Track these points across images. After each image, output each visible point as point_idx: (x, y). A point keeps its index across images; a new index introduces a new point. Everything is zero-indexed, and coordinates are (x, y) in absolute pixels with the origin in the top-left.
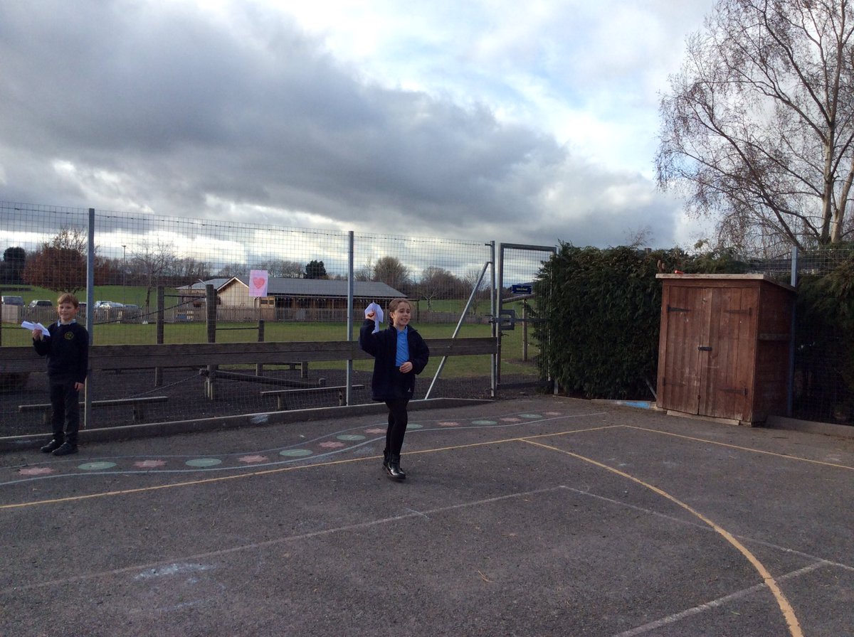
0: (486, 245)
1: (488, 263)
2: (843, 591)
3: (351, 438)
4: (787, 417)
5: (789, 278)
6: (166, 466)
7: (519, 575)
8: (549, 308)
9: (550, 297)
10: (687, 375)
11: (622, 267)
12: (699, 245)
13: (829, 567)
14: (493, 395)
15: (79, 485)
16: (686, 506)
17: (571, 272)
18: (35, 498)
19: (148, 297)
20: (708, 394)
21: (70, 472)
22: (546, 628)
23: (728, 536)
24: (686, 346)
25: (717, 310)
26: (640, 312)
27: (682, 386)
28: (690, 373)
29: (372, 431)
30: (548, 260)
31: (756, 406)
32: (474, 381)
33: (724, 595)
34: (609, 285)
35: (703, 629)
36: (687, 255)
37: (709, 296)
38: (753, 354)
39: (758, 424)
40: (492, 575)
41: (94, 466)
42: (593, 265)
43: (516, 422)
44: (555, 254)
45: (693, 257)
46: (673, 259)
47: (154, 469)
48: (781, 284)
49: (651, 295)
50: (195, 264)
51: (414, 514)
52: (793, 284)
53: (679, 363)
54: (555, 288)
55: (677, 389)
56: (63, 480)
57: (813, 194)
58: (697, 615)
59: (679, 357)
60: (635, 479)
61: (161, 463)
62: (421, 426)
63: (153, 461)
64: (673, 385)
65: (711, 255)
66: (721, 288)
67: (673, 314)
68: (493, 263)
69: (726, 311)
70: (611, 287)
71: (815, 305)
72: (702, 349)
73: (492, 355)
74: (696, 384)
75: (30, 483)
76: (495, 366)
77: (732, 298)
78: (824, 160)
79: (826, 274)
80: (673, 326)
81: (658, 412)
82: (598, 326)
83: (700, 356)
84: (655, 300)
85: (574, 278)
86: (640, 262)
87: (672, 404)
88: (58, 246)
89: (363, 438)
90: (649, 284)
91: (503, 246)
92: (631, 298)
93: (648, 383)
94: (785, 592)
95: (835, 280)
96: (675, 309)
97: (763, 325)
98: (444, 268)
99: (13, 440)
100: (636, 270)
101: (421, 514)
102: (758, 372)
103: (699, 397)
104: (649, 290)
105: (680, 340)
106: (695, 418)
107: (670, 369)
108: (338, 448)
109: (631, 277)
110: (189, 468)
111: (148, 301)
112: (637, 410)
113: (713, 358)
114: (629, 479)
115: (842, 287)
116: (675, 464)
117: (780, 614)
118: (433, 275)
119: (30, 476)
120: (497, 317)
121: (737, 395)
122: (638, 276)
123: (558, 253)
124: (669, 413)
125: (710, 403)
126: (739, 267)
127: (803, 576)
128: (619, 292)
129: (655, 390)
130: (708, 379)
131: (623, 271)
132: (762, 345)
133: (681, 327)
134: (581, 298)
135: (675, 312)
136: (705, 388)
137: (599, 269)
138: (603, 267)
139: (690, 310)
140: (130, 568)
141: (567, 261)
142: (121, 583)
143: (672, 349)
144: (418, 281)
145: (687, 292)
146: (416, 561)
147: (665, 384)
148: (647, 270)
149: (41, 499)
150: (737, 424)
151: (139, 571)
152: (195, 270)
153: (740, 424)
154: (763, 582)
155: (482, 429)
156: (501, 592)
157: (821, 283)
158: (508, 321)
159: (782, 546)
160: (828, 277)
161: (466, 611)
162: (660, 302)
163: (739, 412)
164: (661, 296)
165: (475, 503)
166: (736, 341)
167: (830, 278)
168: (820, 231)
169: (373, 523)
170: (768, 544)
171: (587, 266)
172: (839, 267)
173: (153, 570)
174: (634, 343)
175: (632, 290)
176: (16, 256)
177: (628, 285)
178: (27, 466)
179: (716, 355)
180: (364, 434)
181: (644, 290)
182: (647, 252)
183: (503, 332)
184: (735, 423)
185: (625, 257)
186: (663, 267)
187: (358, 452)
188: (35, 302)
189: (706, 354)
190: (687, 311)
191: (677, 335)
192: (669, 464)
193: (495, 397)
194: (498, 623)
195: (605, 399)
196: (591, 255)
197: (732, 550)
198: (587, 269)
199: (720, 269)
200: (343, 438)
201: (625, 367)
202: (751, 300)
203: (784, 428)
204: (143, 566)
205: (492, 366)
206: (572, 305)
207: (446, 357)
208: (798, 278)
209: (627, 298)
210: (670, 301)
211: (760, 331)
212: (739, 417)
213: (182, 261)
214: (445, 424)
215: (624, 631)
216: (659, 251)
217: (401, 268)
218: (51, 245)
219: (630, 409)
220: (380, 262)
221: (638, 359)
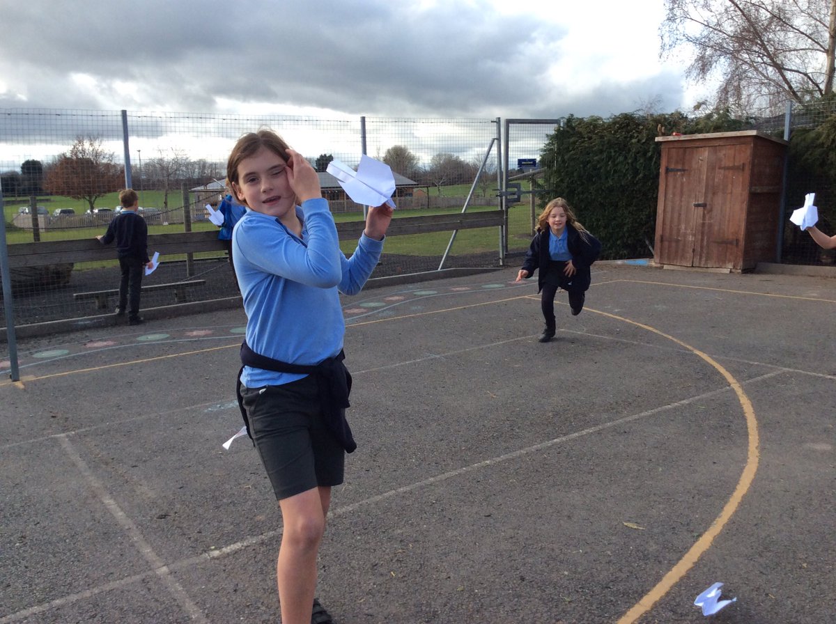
0: (492, 122)
1: (494, 139)
2: (796, 389)
3: (372, 304)
4: (776, 262)
5: (783, 132)
6: (213, 335)
7: (521, 392)
8: (554, 180)
9: (555, 168)
10: (682, 231)
11: (624, 133)
12: (697, 107)
13: (789, 372)
14: (501, 264)
15: (139, 352)
16: (670, 337)
17: (574, 143)
18: (105, 363)
19: (166, 199)
20: (702, 247)
21: (131, 342)
22: (543, 424)
23: (705, 356)
24: (683, 204)
25: (712, 168)
26: (641, 175)
27: (677, 241)
28: (686, 229)
29: (391, 299)
30: (553, 132)
31: (747, 253)
32: (484, 256)
33: (693, 396)
34: (611, 152)
35: (672, 418)
36: (686, 118)
37: (705, 155)
38: (745, 206)
39: (748, 270)
40: (499, 393)
41: (151, 337)
42: (596, 134)
43: (523, 284)
44: (560, 127)
45: (692, 120)
46: (675, 122)
47: (204, 337)
48: (774, 139)
49: (651, 158)
50: (207, 165)
51: (433, 357)
52: (786, 138)
53: (676, 220)
54: (559, 159)
55: (674, 244)
56: (126, 349)
57: (818, 50)
58: (668, 410)
59: (676, 215)
60: (627, 320)
61: (210, 332)
62: (436, 292)
63: (201, 331)
64: (670, 242)
65: (709, 116)
66: (716, 146)
67: (671, 174)
68: (499, 139)
69: (720, 168)
70: (613, 154)
71: (805, 157)
72: (698, 206)
73: (500, 227)
74: (690, 238)
75: (98, 353)
76: (503, 236)
77: (728, 156)
78: (829, 14)
79: (817, 126)
80: (671, 186)
81: (656, 268)
82: (600, 192)
83: (696, 212)
84: (655, 162)
85: (577, 148)
86: (641, 127)
87: (669, 258)
88: (76, 154)
89: (384, 304)
90: (649, 148)
91: (509, 122)
92: (632, 163)
93: (647, 242)
94: (747, 391)
95: (826, 132)
96: (672, 170)
97: (755, 179)
98: (452, 153)
99: (75, 321)
100: (638, 136)
101: (438, 356)
102: (749, 223)
103: (694, 250)
104: (650, 154)
105: (677, 198)
106: (690, 269)
107: (668, 227)
108: (362, 313)
109: (632, 143)
110: (234, 334)
111: (166, 203)
112: (636, 267)
113: (708, 213)
114: (622, 321)
115: (832, 137)
116: (664, 307)
117: (740, 406)
118: (441, 162)
119: (97, 348)
120: (504, 190)
121: (728, 245)
122: (639, 141)
123: (562, 125)
124: (666, 267)
125: (704, 255)
126: (736, 125)
127: (764, 381)
128: (621, 158)
129: (653, 248)
130: (703, 234)
131: (625, 137)
132: (754, 197)
133: (678, 185)
134: (584, 166)
135: (673, 173)
136: (699, 242)
137: (602, 137)
138: (605, 135)
139: (687, 170)
140: (199, 405)
141: (571, 132)
142: (194, 415)
143: (669, 209)
144: (428, 169)
145: (685, 152)
146: (435, 388)
147: (662, 241)
148: (648, 135)
149: (111, 364)
150: (728, 272)
151: (207, 407)
152: (208, 172)
153: (731, 272)
154: (729, 386)
155: (491, 291)
156: (506, 404)
157: (812, 135)
158: (514, 194)
159: (751, 360)
160: (819, 129)
161: (478, 416)
162: (659, 165)
163: (730, 261)
164: (660, 159)
165: (485, 346)
166: (729, 196)
167: (821, 130)
168: (822, 87)
169: (397, 365)
170: (739, 360)
171: (590, 135)
172: (829, 118)
173: (218, 406)
174: (635, 206)
175: (633, 155)
176: (34, 169)
177: (629, 150)
178: (92, 341)
179: (711, 210)
180: (384, 301)
181: (645, 154)
182: (649, 117)
183: (509, 204)
184: (727, 271)
185: (627, 123)
186: (663, 131)
187: (380, 315)
188: (58, 211)
189: (701, 209)
190: (684, 170)
191: (674, 195)
192: (661, 307)
193: (504, 265)
194: (504, 423)
195: (608, 259)
196: (593, 125)
197: (707, 365)
198: (590, 138)
199: (717, 128)
200: (365, 305)
201: (625, 229)
202: (744, 155)
203: (772, 273)
204: (210, 403)
205: (500, 237)
206: (575, 174)
207: (457, 230)
208: (791, 131)
209: (628, 163)
210: (668, 162)
211: (752, 184)
212: (730, 266)
213: (195, 163)
214: (458, 289)
215: (605, 422)
216: (660, 116)
217: (410, 156)
218: (68, 155)
219: (629, 266)
220: (389, 151)
221: (638, 220)
